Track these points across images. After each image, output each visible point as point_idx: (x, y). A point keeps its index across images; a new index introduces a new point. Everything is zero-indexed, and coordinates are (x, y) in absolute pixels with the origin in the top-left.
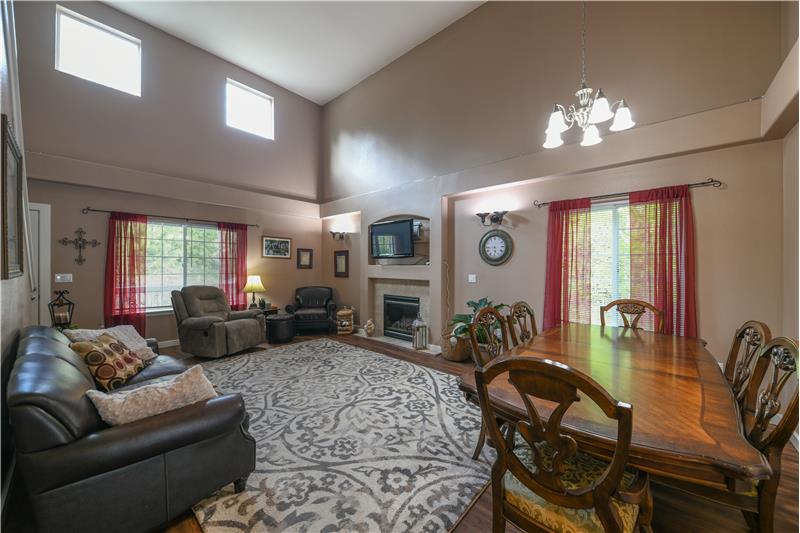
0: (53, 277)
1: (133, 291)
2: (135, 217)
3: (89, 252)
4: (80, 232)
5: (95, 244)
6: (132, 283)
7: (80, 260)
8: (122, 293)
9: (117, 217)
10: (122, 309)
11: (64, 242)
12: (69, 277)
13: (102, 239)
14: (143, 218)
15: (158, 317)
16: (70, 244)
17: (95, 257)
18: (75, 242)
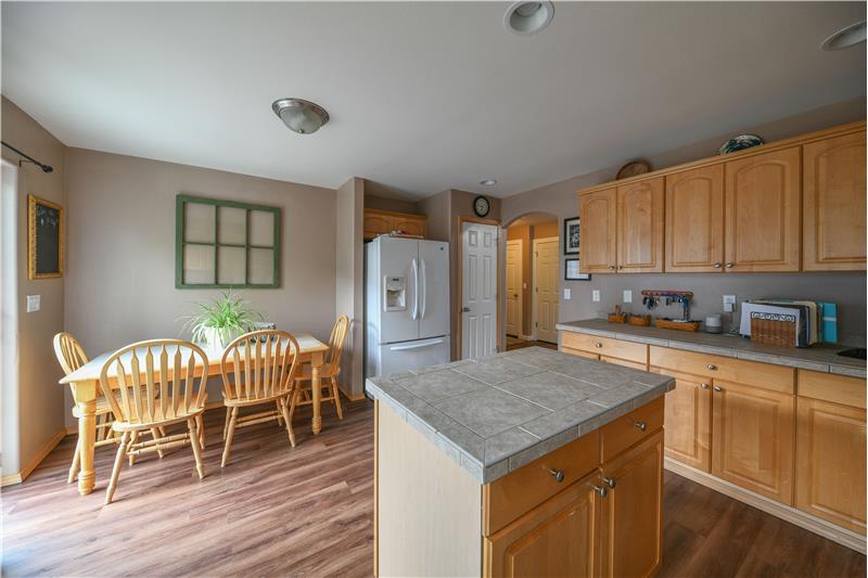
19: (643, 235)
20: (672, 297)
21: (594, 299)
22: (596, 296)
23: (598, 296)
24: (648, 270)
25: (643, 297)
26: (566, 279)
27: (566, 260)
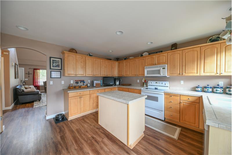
0: (25, 79)
1: (38, 82)
2: (38, 69)
3: (30, 75)
4: (29, 72)
5: (31, 74)
6: (37, 81)
7: (29, 77)
8: (36, 82)
9: (34, 69)
10: (36, 85)
11: (26, 74)
12: (27, 79)
13: (32, 73)
14: (39, 69)
15: (42, 86)
16: (27, 74)
17: (31, 76)
18: (28, 74)
19: (82, 68)
20: (81, 81)
21: (62, 84)
22: (63, 82)
23: (64, 82)
24: (83, 76)
25: (75, 82)
26: (51, 77)
27: (51, 71)
